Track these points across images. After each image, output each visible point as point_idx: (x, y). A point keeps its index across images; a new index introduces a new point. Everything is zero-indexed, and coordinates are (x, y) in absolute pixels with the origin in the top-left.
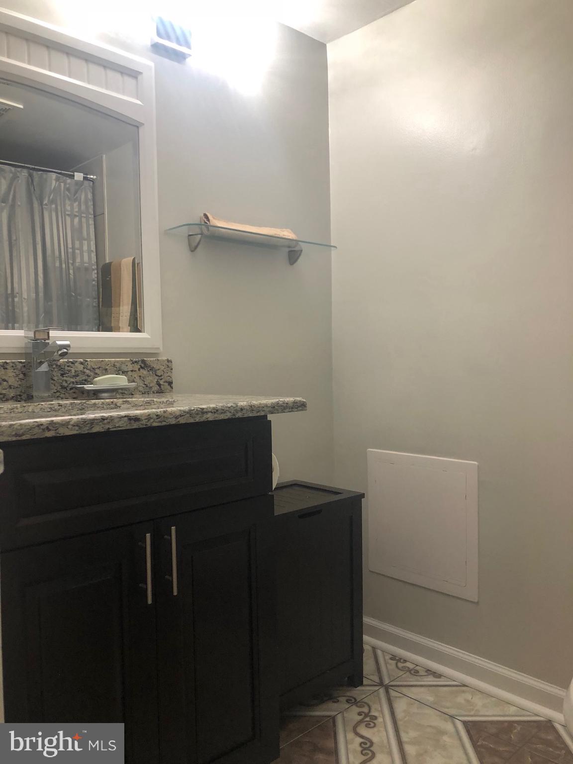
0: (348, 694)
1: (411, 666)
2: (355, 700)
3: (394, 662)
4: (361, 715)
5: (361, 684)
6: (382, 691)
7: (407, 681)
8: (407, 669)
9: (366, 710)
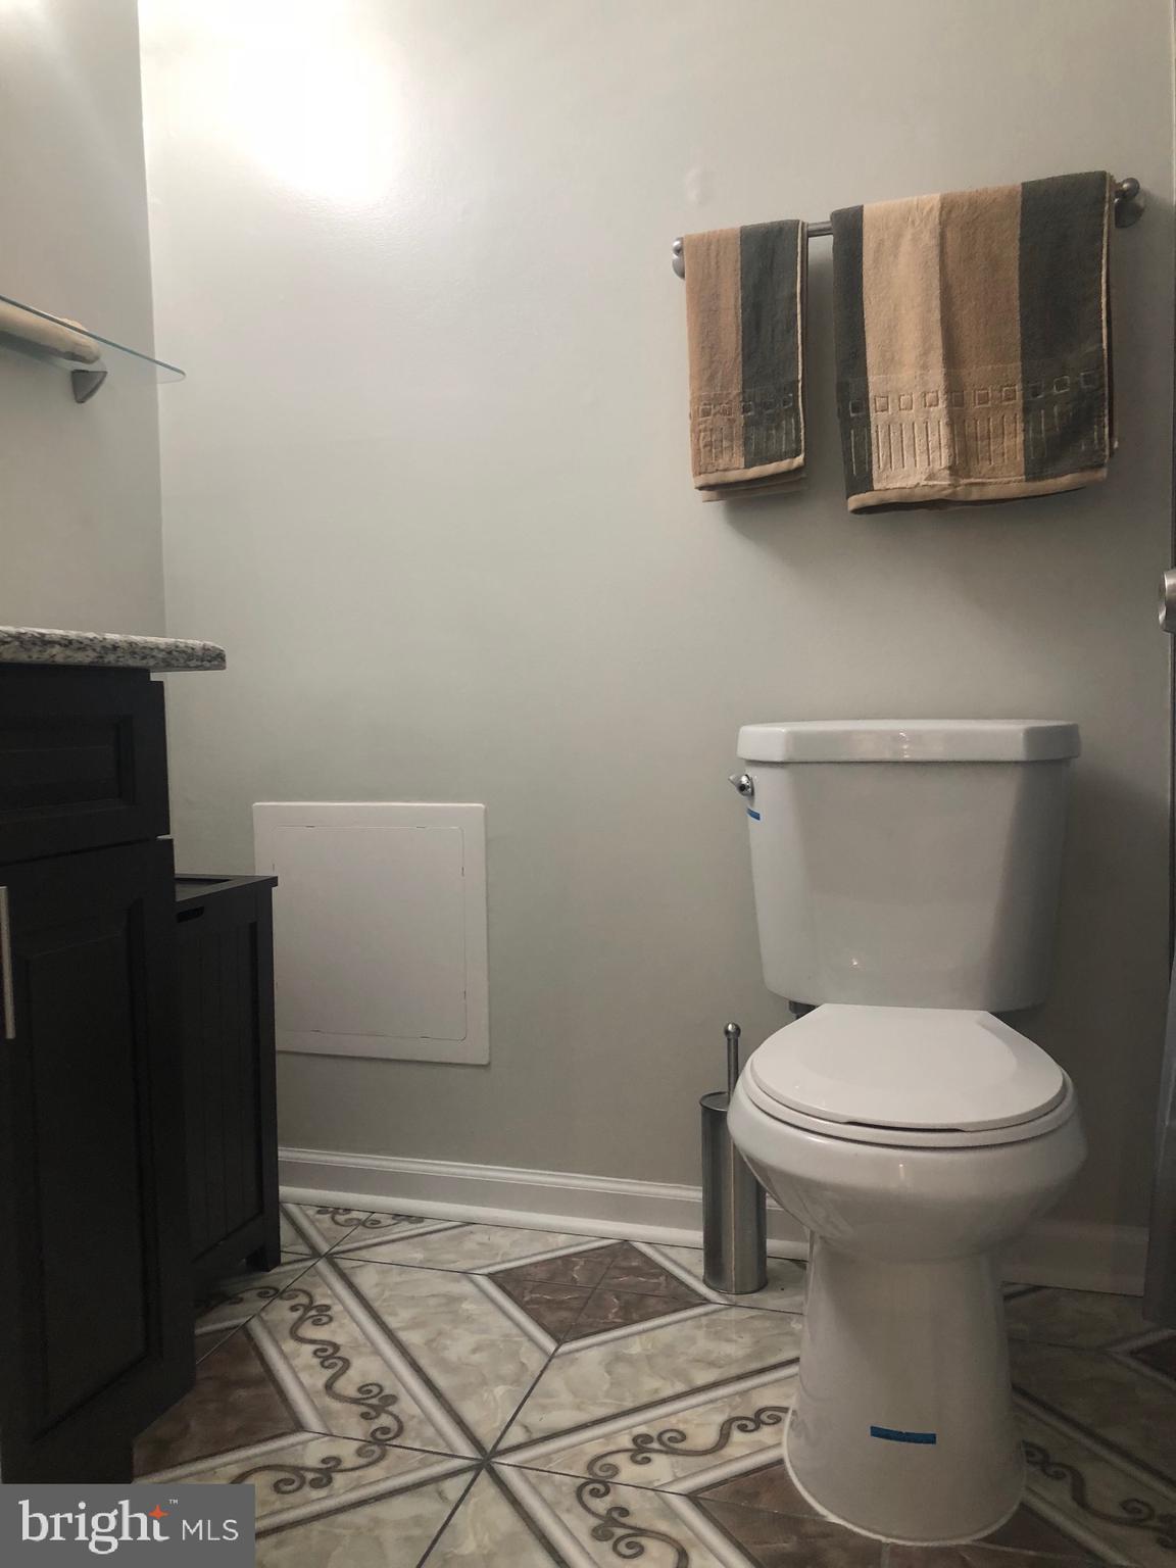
0: (256, 1284)
1: (363, 1216)
2: (277, 1290)
3: (327, 1217)
4: (297, 1310)
5: (277, 1263)
6: (322, 1265)
7: (365, 1239)
8: (355, 1222)
9: (303, 1299)
